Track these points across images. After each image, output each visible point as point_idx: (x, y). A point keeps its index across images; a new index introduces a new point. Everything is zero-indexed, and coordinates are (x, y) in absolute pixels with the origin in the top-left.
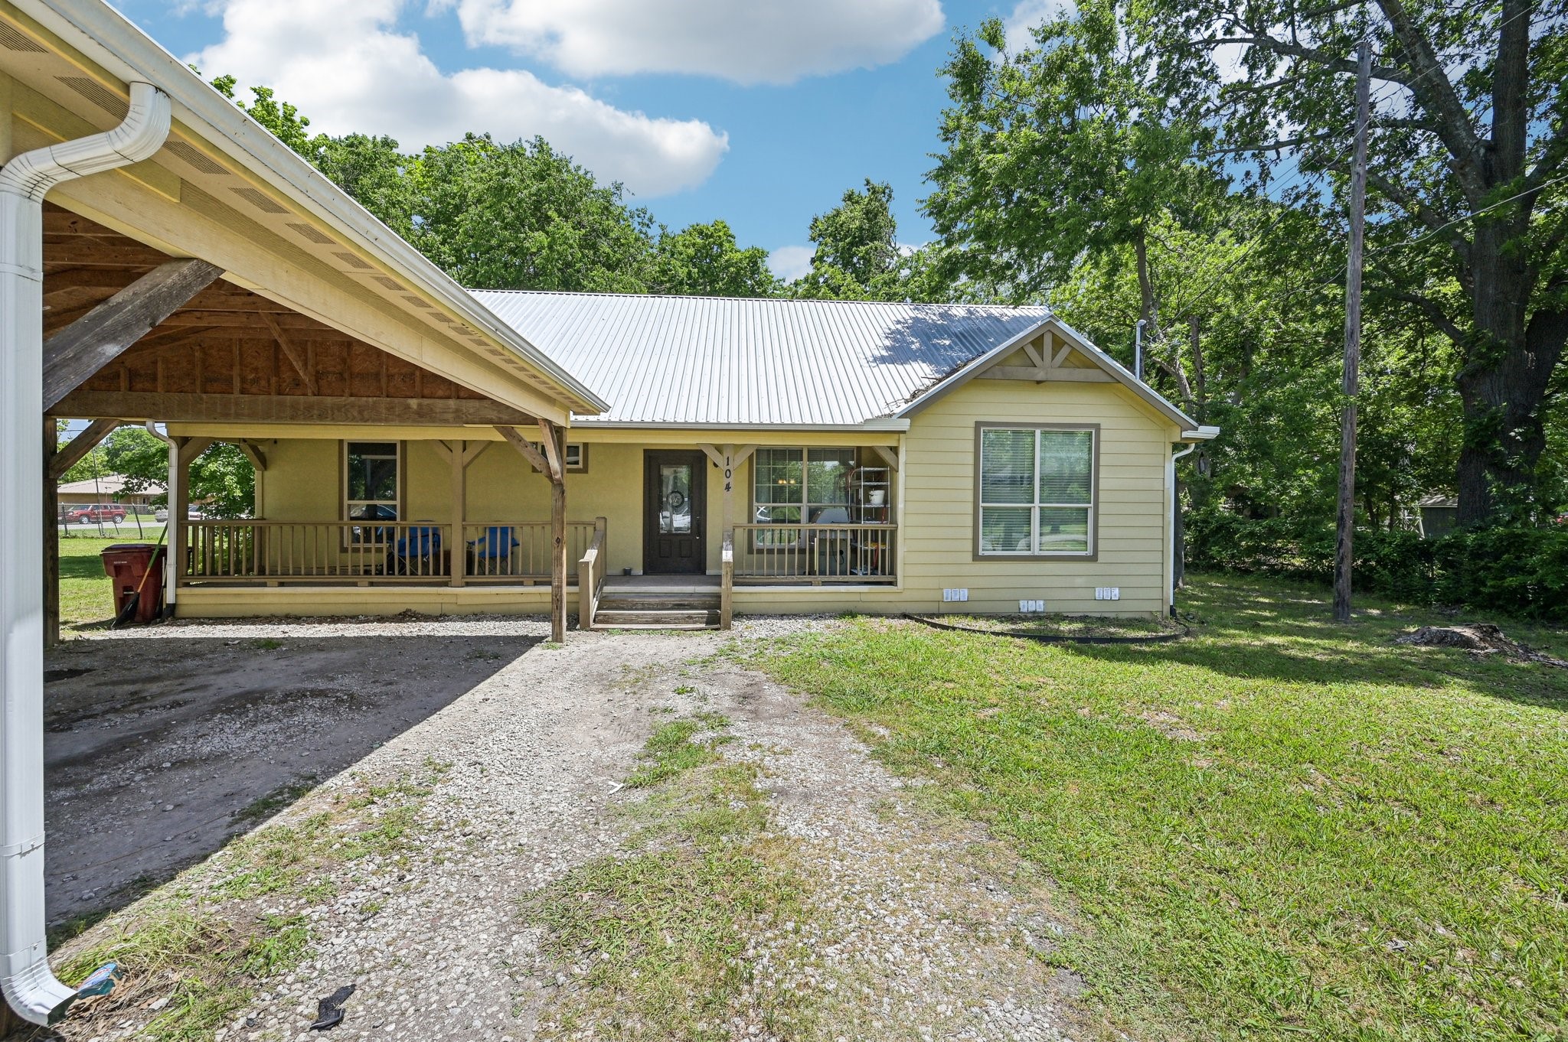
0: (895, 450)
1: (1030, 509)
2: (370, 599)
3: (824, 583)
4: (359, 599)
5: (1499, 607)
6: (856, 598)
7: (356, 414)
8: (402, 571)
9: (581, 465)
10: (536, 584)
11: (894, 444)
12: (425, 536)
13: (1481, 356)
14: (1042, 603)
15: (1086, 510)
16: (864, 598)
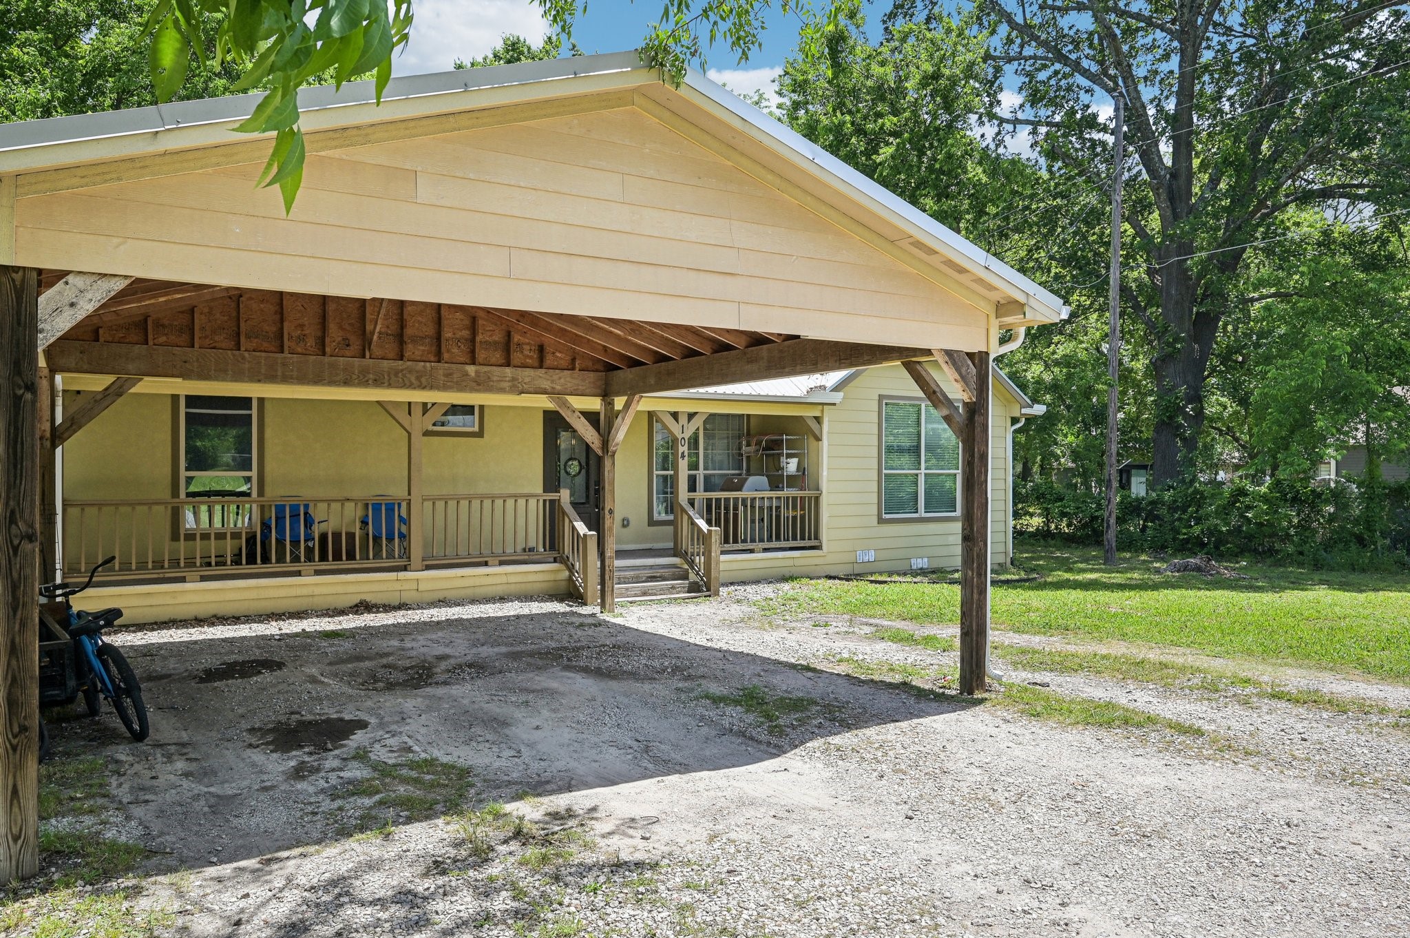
0: (818, 420)
1: (917, 475)
2: (317, 591)
3: (766, 550)
4: (305, 591)
5: (1190, 550)
6: (790, 563)
7: (413, 379)
8: (351, 556)
9: (476, 429)
10: (502, 563)
11: (818, 414)
12: (295, 516)
13: (1169, 344)
14: (926, 560)
15: (955, 475)
16: (797, 563)
